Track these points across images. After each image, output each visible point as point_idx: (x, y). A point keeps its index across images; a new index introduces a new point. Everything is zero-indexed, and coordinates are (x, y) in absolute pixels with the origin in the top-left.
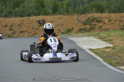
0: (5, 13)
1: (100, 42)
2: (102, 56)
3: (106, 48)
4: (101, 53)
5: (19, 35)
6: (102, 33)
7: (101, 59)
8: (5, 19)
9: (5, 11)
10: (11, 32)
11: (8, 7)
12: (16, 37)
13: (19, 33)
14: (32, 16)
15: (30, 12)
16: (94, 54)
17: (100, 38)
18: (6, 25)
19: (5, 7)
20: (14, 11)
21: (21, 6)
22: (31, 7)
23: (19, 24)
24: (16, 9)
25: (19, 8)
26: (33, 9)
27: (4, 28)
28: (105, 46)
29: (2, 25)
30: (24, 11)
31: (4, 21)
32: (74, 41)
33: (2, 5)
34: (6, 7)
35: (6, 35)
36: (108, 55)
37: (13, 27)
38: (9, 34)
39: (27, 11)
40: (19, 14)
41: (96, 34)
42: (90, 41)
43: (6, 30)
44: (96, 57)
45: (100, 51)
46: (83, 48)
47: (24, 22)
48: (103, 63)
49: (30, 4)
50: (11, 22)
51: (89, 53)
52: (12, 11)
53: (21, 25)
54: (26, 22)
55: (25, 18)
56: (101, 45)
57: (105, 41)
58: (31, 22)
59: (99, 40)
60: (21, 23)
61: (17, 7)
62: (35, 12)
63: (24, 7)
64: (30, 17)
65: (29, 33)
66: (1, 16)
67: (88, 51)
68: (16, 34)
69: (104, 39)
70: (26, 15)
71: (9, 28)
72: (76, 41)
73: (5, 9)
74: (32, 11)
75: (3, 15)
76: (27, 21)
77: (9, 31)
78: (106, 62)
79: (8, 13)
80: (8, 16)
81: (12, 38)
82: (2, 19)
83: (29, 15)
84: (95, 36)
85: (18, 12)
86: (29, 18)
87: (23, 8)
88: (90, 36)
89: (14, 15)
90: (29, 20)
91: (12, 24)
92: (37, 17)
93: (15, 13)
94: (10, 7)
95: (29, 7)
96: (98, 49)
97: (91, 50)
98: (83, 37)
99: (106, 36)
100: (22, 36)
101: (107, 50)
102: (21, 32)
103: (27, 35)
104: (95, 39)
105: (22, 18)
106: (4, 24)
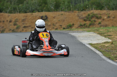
0: (9, 9)
1: (99, 37)
2: (101, 50)
4: (100, 47)
5: (23, 30)
6: (101, 29)
8: (9, 14)
9: (10, 7)
10: (15, 27)
11: (13, 3)
12: (20, 32)
13: (23, 29)
14: (36, 12)
15: (33, 9)
18: (11, 20)
19: (10, 3)
20: (19, 7)
21: (25, 2)
22: (34, 4)
23: (23, 20)
24: (20, 5)
25: (23, 4)
27: (9, 24)
29: (7, 21)
30: (28, 8)
31: (9, 17)
33: (7, 2)
34: (11, 4)
35: (11, 30)
36: (107, 49)
37: (17, 23)
38: (13, 29)
39: (30, 8)
40: (23, 11)
43: (11, 25)
45: (99, 45)
47: (27, 17)
49: (34, 1)
50: (15, 17)
52: (16, 8)
53: (25, 21)
54: (29, 18)
55: (29, 14)
57: (104, 36)
58: (34, 18)
60: (25, 19)
61: (21, 4)
62: (38, 8)
63: (28, 3)
64: (34, 14)
65: (32, 28)
66: (6, 12)
68: (20, 29)
70: (29, 11)
71: (13, 23)
73: (10, 5)
74: (35, 7)
75: (8, 11)
76: (31, 17)
77: (13, 26)
79: (13, 9)
80: (12, 12)
81: (17, 32)
82: (7, 14)
83: (33, 11)
85: (22, 9)
86: (32, 14)
87: (27, 5)
89: (18, 11)
90: (33, 15)
91: (17, 19)
92: (39, 13)
93: (19, 9)
94: (14, 4)
95: (33, 4)
97: (91, 44)
99: (106, 32)
100: (26, 31)
102: (25, 27)
103: (30, 29)
105: (25, 14)
106: (9, 19)
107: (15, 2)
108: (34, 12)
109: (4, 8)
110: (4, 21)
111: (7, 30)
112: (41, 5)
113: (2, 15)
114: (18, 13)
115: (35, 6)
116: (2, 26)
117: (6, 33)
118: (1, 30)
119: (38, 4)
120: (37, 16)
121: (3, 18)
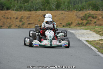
0: (16, 7)
1: (95, 35)
2: (96, 47)
3: (100, 40)
4: (96, 44)
5: (27, 26)
6: (96, 28)
7: (96, 49)
8: (16, 12)
9: (17, 6)
10: (21, 23)
11: (19, 2)
12: (25, 28)
13: (28, 25)
14: (39, 11)
15: (37, 8)
16: (90, 45)
17: (95, 32)
18: (17, 17)
19: (16, 2)
20: (24, 6)
21: (30, 2)
22: (38, 3)
23: (28, 17)
24: (26, 4)
25: (28, 3)
26: (40, 4)
27: (15, 20)
28: (99, 39)
29: (14, 18)
30: (32, 6)
31: (15, 14)
32: (73, 33)
33: (14, 1)
34: (18, 2)
35: (16, 26)
36: (102, 46)
37: (22, 20)
38: (18, 25)
39: (35, 7)
40: (28, 9)
41: (92, 28)
42: (87, 33)
43: (17, 22)
44: (91, 47)
45: (95, 42)
46: (81, 40)
47: (31, 15)
48: (97, 52)
49: (38, 1)
50: (21, 15)
51: (86, 44)
52: (22, 6)
53: (29, 18)
54: (33, 16)
55: (33, 12)
56: (95, 37)
57: (99, 34)
58: (38, 16)
59: (94, 33)
60: (30, 17)
61: (27, 3)
62: (41, 7)
63: (32, 2)
64: (37, 12)
66: (13, 10)
67: (85, 42)
68: (25, 26)
69: (98, 32)
70: (34, 9)
71: (19, 20)
72: (75, 33)
73: (17, 3)
74: (39, 7)
75: (15, 9)
76: (35, 15)
77: (19, 23)
78: (100, 52)
79: (19, 7)
80: (19, 9)
81: (22, 28)
82: (14, 12)
83: (36, 10)
84: (91, 30)
85: (27, 7)
86: (36, 13)
87: (32, 4)
88: (87, 30)
89: (24, 9)
90: (36, 14)
91: (22, 16)
92: (42, 11)
93: (25, 8)
94: (21, 3)
95: (37, 3)
96: (93, 41)
97: (88, 41)
98: (81, 30)
99: (100, 31)
100: (30, 27)
101: (101, 42)
102: (29, 24)
103: (34, 26)
104: (91, 32)
105: (30, 12)
106: (15, 16)
107: (21, 1)
108: (38, 11)
109: (12, 6)
110: (11, 18)
111: (13, 26)
112: (44, 5)
113: (10, 12)
114: (23, 11)
115: (39, 5)
116: (10, 22)
117: (13, 28)
118: (9, 25)
119: (41, 3)
120: (40, 14)
121: (10, 15)
